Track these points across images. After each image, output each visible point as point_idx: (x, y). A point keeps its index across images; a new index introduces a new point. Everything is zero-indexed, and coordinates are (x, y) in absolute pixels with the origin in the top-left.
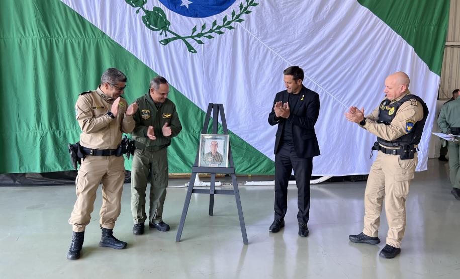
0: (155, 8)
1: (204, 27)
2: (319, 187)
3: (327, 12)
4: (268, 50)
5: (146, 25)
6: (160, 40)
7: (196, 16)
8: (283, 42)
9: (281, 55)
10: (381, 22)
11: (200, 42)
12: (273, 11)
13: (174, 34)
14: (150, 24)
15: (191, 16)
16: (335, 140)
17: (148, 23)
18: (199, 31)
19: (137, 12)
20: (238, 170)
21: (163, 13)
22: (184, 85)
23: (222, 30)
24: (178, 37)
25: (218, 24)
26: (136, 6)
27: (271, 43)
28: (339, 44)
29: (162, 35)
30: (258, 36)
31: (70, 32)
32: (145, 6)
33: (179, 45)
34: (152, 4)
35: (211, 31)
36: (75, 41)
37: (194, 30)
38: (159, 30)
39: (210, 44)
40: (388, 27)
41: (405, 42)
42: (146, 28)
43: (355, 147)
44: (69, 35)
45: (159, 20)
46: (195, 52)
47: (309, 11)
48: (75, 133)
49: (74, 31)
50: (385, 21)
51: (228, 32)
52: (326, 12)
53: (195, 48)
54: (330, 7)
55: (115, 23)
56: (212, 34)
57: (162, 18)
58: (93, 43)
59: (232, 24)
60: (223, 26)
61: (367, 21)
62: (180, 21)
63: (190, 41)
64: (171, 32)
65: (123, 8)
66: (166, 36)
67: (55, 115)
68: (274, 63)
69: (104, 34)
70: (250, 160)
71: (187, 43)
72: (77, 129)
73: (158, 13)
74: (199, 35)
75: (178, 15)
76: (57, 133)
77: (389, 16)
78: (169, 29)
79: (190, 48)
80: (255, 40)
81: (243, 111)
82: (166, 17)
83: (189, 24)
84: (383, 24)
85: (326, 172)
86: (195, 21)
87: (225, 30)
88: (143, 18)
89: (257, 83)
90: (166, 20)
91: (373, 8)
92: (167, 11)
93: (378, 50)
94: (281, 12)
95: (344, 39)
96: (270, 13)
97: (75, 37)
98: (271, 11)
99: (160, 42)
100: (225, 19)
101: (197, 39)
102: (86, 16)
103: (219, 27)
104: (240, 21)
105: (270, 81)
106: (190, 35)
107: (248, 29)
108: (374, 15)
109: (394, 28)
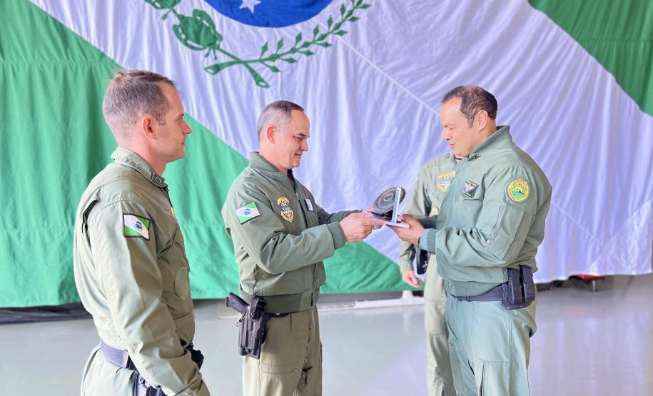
0: (195, 12)
1: (280, 44)
3: (482, 19)
4: (388, 82)
5: (181, 40)
6: (206, 66)
7: (267, 25)
8: (413, 68)
9: (410, 90)
10: (565, 35)
11: (275, 70)
12: (396, 16)
13: (229, 55)
14: (187, 38)
15: (260, 25)
17: (183, 36)
18: (272, 50)
19: (165, 17)
20: (345, 285)
21: (209, 20)
22: (248, 142)
23: (312, 48)
24: (238, 61)
25: (305, 39)
26: (163, 7)
27: (393, 71)
28: (501, 71)
29: (209, 57)
30: (371, 59)
31: (40, 53)
32: (178, 8)
33: (238, 74)
34: (190, 6)
35: (293, 50)
36: (49, 67)
37: (265, 48)
38: (204, 48)
39: (293, 72)
40: (576, 44)
41: (600, 68)
42: (181, 45)
44: (37, 56)
45: (203, 31)
46: (267, 86)
47: (454, 17)
48: (46, 235)
49: (47, 50)
50: (571, 34)
51: (323, 53)
52: (480, 18)
53: (266, 79)
54: (485, 11)
55: (124, 37)
56: (295, 56)
57: (208, 29)
58: (83, 69)
59: (329, 39)
60: (314, 42)
62: (240, 33)
63: (257, 67)
64: (225, 52)
65: (139, 9)
66: (216, 58)
67: (11, 202)
68: (400, 103)
69: (102, 55)
70: (364, 267)
71: (252, 71)
72: (51, 226)
73: (201, 20)
74: (273, 58)
75: (236, 24)
76: (14, 235)
77: (577, 26)
78: (222, 47)
79: (258, 79)
80: (367, 65)
81: (350, 184)
82: (214, 28)
83: (256, 38)
84: (569, 39)
86: (264, 34)
87: (316, 49)
88: (175, 28)
89: (371, 137)
90: (215, 32)
91: (553, 13)
92: (216, 17)
94: (409, 19)
95: (509, 62)
96: (391, 20)
97: (48, 59)
98: (393, 16)
99: (206, 69)
100: (316, 31)
101: (271, 64)
102: (70, 24)
103: (306, 45)
104: (341, 33)
105: (394, 133)
106: (258, 58)
107: (355, 47)
108: (554, 24)
109: (584, 47)
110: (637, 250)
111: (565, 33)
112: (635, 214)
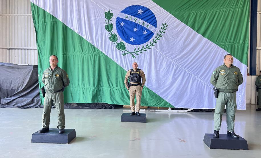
0: (121, 42)
1: (139, 49)
2: (188, 113)
4: (164, 57)
7: (136, 44)
8: (170, 53)
13: (127, 51)
16: (194, 93)
17: (118, 48)
18: (137, 50)
19: (114, 44)
24: (129, 53)
25: (144, 47)
26: (114, 42)
27: (166, 54)
30: (160, 51)
33: (129, 55)
37: (135, 50)
38: (122, 50)
39: (141, 55)
40: (217, 46)
43: (204, 96)
45: (122, 46)
46: (136, 58)
47: (181, 40)
50: (216, 43)
52: (189, 41)
54: (190, 39)
56: (142, 51)
59: (150, 47)
60: (146, 48)
61: (207, 44)
62: (130, 46)
63: (133, 54)
66: (124, 52)
68: (167, 62)
70: (157, 101)
73: (122, 44)
77: (217, 41)
79: (133, 57)
80: (159, 53)
81: (154, 80)
83: (133, 47)
85: (191, 107)
88: (116, 46)
90: (125, 46)
91: (209, 38)
93: (213, 56)
94: (170, 42)
99: (122, 55)
100: (147, 45)
101: (136, 53)
105: (166, 68)
106: (133, 52)
107: (156, 49)
108: (210, 41)
109: (220, 46)
110: (241, 103)
111: (213, 43)
112: (240, 92)
